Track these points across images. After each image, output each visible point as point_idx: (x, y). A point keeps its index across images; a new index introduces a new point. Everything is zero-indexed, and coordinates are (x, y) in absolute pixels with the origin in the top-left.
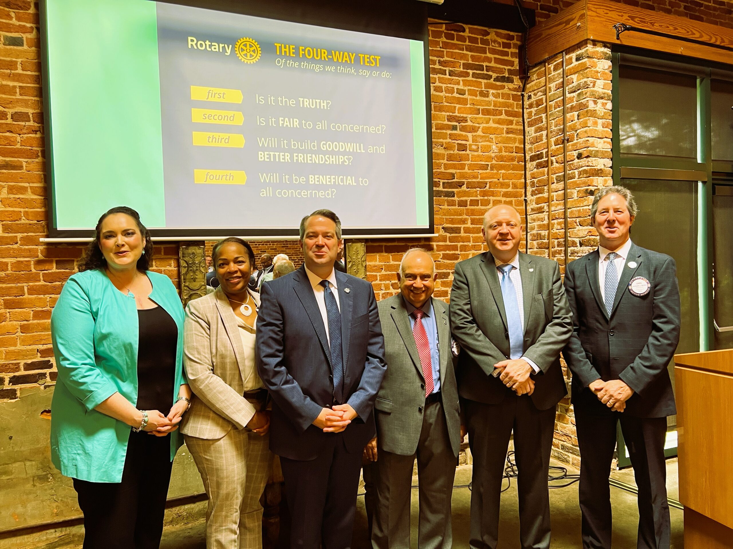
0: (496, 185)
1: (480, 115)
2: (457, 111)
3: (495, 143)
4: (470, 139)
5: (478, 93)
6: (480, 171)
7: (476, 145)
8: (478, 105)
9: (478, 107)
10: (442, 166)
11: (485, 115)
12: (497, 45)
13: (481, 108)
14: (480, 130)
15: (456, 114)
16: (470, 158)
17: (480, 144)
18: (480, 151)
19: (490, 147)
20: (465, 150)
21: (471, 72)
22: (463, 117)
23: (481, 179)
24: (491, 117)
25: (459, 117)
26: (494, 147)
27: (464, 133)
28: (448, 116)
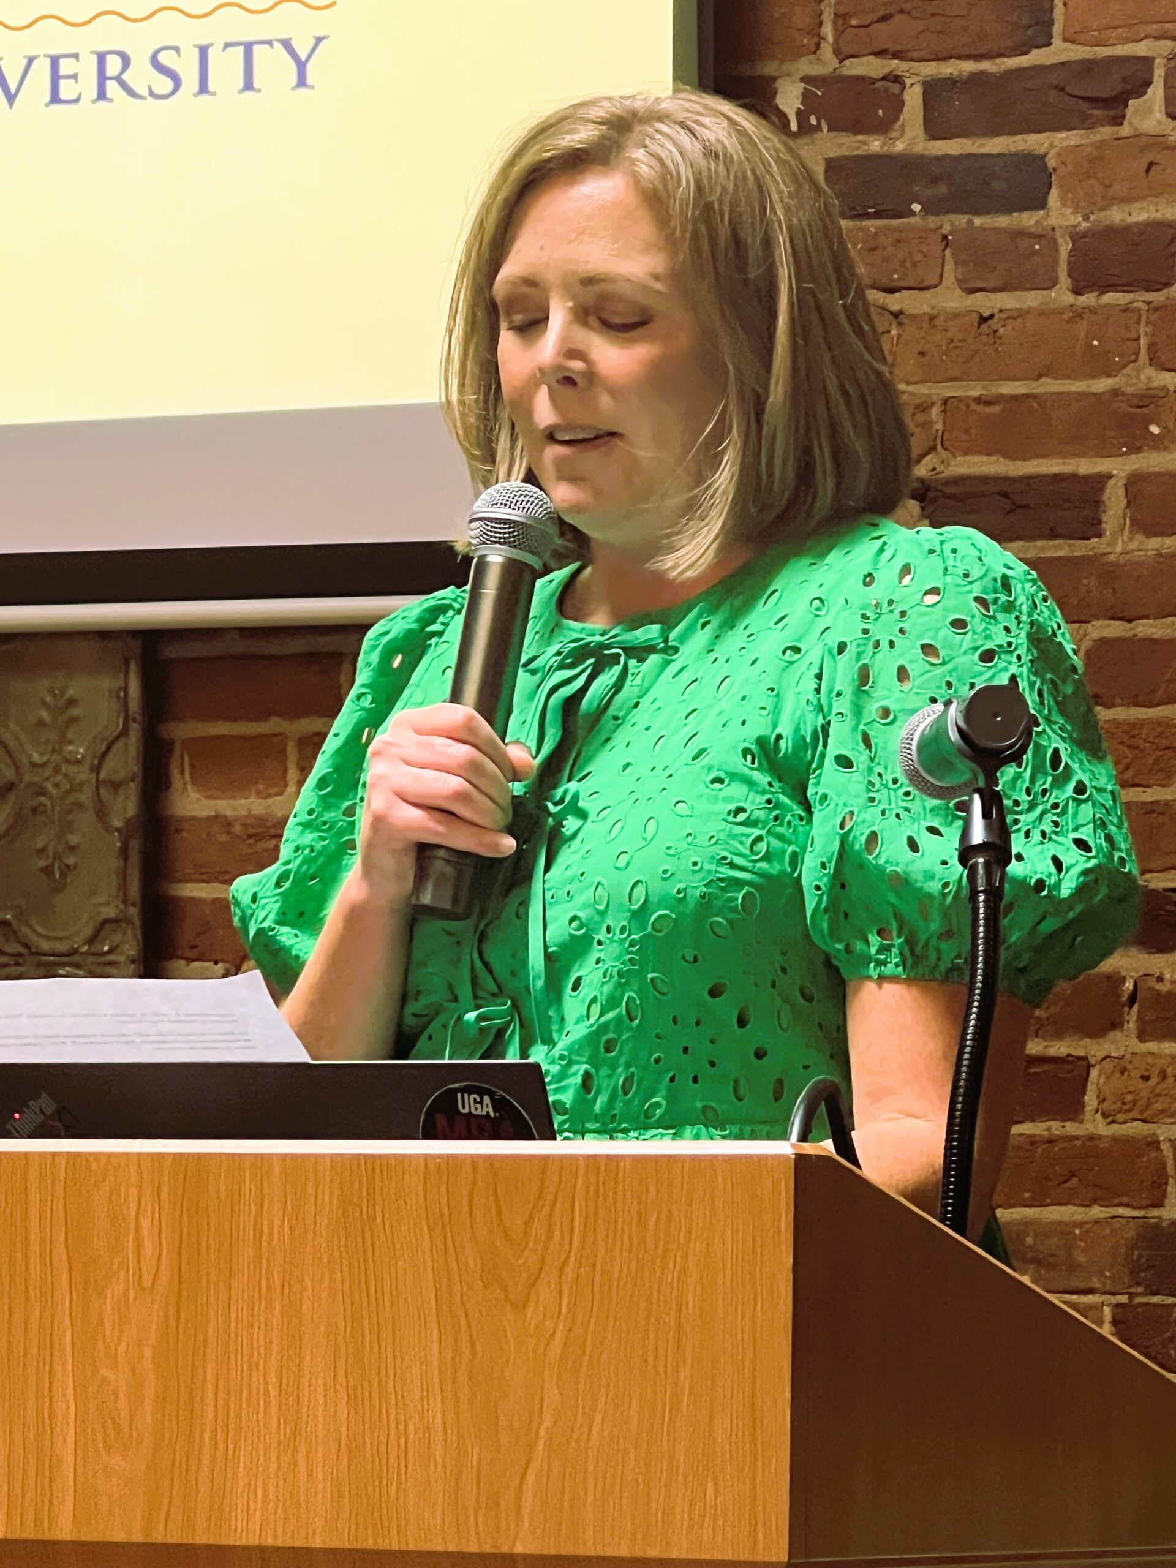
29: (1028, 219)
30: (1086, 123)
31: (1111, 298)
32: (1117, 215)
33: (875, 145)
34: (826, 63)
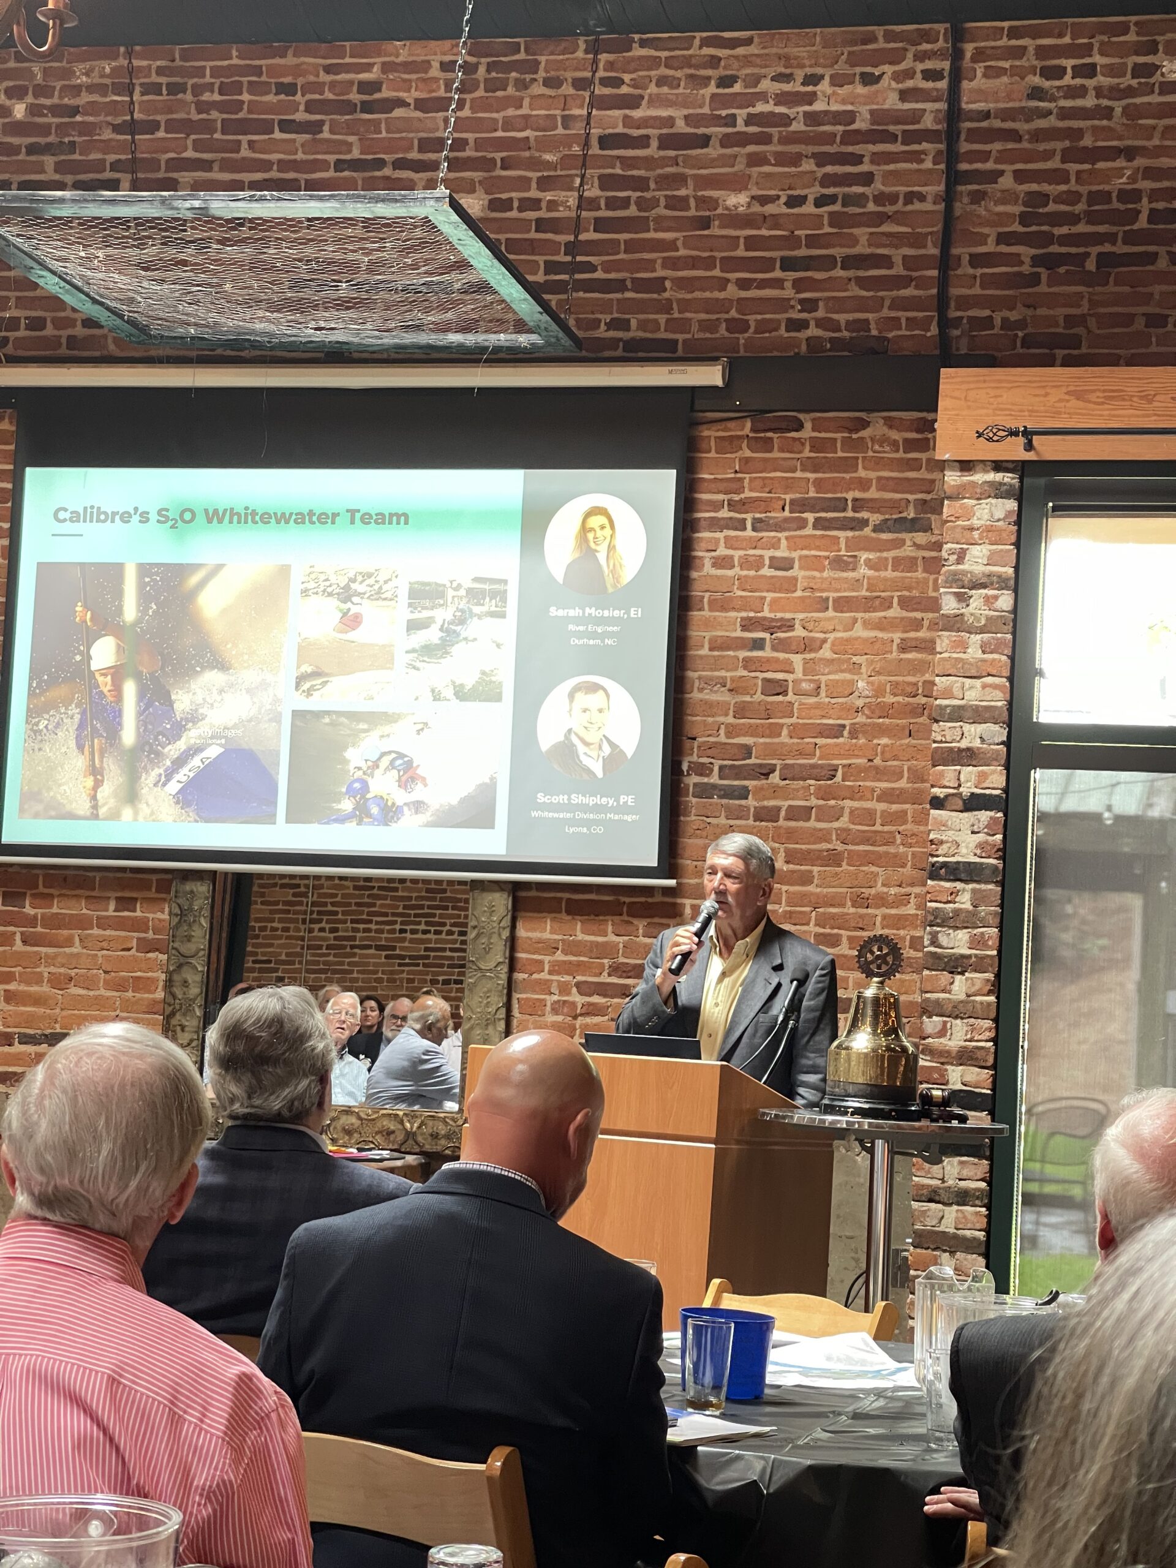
0: (861, 772)
1: (831, 613)
2: (766, 608)
3: (865, 676)
4: (798, 666)
5: (827, 563)
6: (820, 741)
7: (810, 681)
8: (822, 591)
9: (824, 595)
10: (722, 732)
11: (842, 612)
12: (888, 449)
13: (832, 595)
14: (827, 646)
15: (766, 613)
16: (795, 711)
17: (823, 679)
18: (823, 694)
19: (852, 683)
20: (785, 693)
21: (810, 517)
22: (782, 619)
23: (820, 758)
24: (859, 615)
25: (772, 620)
26: (861, 684)
27: (782, 656)
28: (742, 619)
29: (743, 802)
30: (758, 779)
31: (763, 823)
32: (766, 803)
33: (706, 780)
34: (695, 758)
